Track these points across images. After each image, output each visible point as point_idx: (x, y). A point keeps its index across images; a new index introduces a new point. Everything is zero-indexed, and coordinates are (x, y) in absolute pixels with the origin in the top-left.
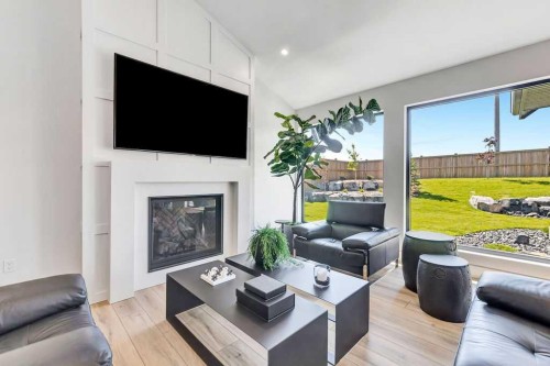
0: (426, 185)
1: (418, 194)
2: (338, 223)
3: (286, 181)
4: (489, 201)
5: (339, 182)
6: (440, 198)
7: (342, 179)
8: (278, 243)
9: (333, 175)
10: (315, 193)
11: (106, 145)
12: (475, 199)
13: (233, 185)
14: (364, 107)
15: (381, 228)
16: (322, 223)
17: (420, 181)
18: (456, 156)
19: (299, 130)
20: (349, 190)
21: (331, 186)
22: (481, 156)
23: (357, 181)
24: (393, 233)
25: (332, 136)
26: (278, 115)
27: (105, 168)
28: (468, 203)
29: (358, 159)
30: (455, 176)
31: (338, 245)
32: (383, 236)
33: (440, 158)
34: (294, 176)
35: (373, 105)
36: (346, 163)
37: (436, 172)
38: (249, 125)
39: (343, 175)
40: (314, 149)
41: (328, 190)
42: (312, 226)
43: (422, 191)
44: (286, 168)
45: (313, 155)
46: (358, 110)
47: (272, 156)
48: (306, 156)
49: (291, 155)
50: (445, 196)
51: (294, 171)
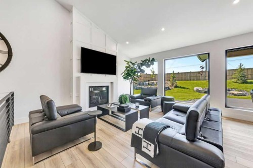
0: (179, 83)
1: (176, 87)
2: (144, 95)
3: (128, 82)
4: (200, 89)
5: (148, 82)
6: (184, 88)
7: (149, 81)
8: (126, 99)
9: (146, 79)
10: (138, 86)
11: (78, 72)
12: (196, 88)
13: (112, 83)
14: (150, 60)
15: (156, 96)
16: (139, 95)
17: (177, 82)
18: (191, 72)
19: (132, 66)
20: (151, 85)
21: (144, 84)
22: (199, 72)
23: (154, 82)
24: (159, 97)
25: (142, 68)
26: (125, 61)
27: (78, 78)
28: (194, 90)
29: (155, 73)
30: (191, 80)
31: (143, 100)
32: (156, 97)
33: (185, 73)
34: (130, 80)
35: (153, 60)
36: (150, 75)
37: (184, 78)
38: (117, 65)
39: (149, 79)
40: (137, 72)
41: (143, 85)
42: (136, 95)
43: (178, 85)
44: (128, 78)
45: (136, 73)
46: (149, 61)
47: (123, 74)
48: (134, 74)
49: (130, 74)
50: (186, 87)
51: (130, 79)
